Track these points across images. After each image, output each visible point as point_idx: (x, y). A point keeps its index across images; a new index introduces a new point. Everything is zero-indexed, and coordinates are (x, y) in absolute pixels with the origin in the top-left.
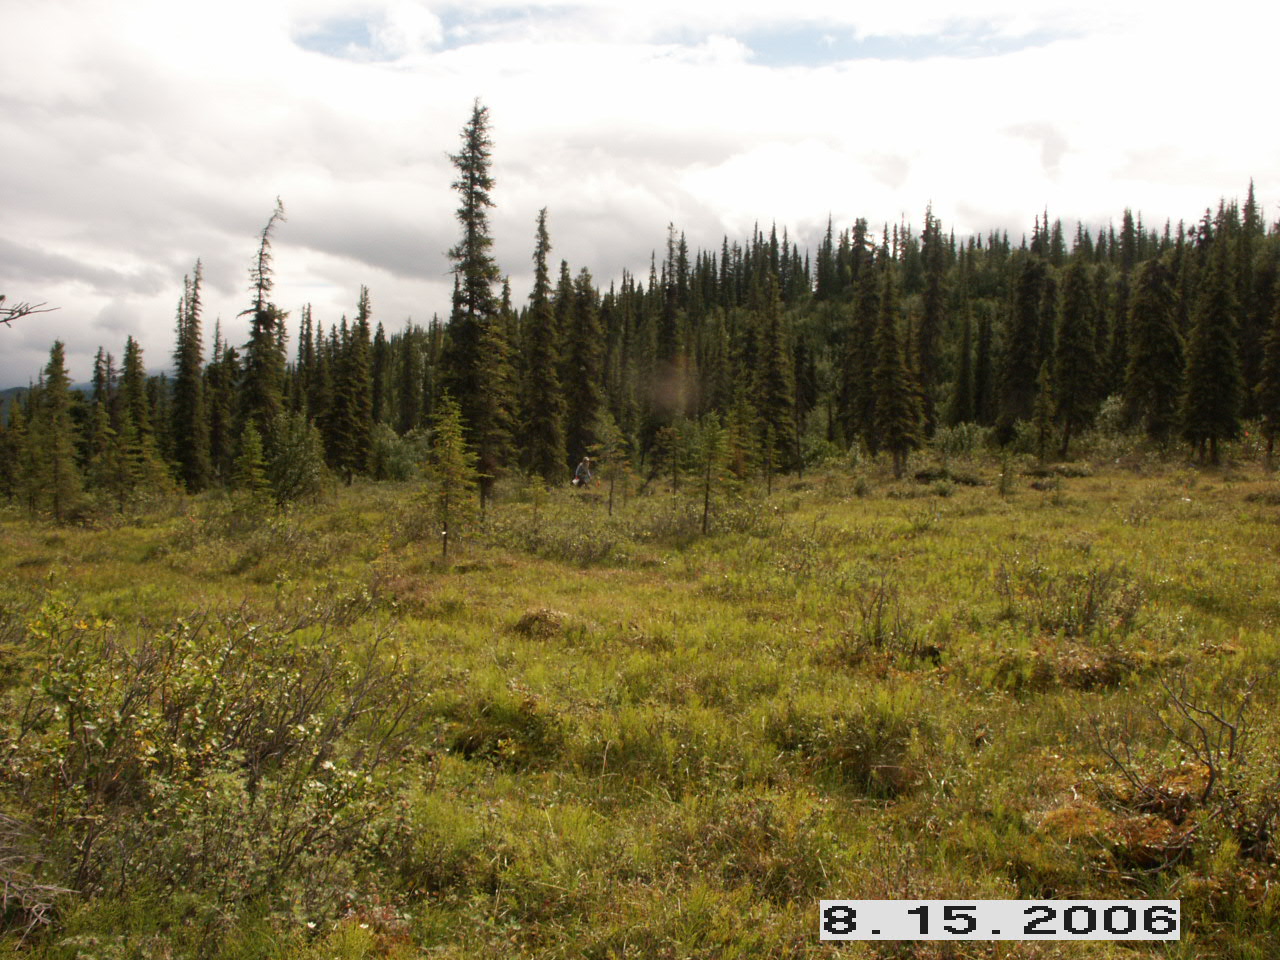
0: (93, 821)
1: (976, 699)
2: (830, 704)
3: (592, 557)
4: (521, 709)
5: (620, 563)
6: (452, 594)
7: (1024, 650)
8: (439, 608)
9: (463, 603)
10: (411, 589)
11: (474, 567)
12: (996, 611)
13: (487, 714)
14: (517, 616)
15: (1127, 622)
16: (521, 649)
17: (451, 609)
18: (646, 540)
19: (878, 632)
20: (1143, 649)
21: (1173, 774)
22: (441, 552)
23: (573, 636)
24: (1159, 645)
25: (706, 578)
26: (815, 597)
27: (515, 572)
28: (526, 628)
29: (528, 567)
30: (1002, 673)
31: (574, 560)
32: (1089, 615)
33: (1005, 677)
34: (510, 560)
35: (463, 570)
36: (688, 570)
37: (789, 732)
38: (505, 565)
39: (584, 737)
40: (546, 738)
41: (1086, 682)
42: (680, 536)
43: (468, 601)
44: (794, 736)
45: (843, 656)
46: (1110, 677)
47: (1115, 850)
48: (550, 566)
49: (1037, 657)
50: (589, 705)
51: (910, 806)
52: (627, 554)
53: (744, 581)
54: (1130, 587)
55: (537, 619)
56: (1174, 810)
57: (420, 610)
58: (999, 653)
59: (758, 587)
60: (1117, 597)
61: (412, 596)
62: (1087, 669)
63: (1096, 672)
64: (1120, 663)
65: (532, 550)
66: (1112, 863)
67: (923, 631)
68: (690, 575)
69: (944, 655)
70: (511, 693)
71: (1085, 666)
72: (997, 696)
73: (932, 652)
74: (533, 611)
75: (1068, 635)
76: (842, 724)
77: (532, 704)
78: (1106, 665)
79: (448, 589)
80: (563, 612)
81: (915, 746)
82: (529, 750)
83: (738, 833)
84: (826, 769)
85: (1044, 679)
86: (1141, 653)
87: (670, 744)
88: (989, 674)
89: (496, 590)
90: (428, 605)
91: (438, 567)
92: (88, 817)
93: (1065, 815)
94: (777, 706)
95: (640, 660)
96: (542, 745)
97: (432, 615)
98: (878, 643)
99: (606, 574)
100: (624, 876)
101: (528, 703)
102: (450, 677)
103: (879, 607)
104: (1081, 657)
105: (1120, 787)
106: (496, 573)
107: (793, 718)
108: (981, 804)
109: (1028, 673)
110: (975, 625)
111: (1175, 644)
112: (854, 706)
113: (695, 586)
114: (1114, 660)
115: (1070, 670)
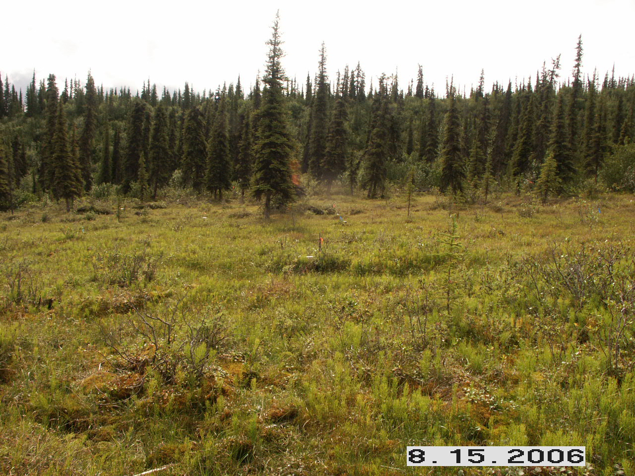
1: (67, 324)
7: (95, 296)
12: (88, 277)
15: (150, 277)
19: (19, 294)
20: (155, 290)
21: (144, 349)
24: (163, 287)
30: (82, 309)
33: (84, 311)
41: (124, 309)
46: (139, 305)
47: (111, 393)
49: (102, 299)
54: (151, 261)
58: (83, 300)
60: (145, 267)
62: (127, 303)
63: (131, 304)
64: (143, 298)
66: (109, 400)
67: (47, 292)
69: (55, 303)
71: (126, 301)
73: (49, 304)
75: (122, 287)
78: (137, 300)
81: (18, 355)
85: (104, 310)
86: (154, 292)
88: (75, 311)
93: (91, 380)
103: (19, 281)
104: (125, 297)
109: (95, 308)
110: (75, 285)
111: (171, 286)
114: (140, 297)
115: (118, 304)
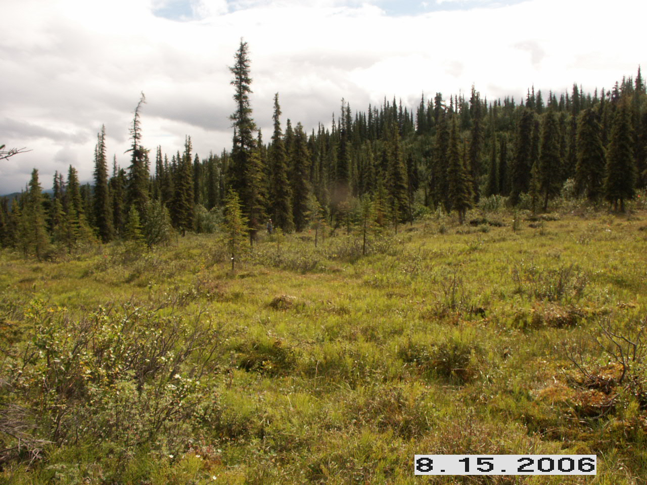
0: (61, 407)
1: (504, 334)
2: (430, 338)
3: (307, 268)
4: (274, 346)
5: (322, 271)
6: (237, 289)
7: (528, 308)
8: (231, 296)
9: (243, 294)
10: (217, 287)
11: (248, 275)
12: (513, 289)
13: (257, 349)
14: (270, 299)
15: (580, 293)
16: (273, 315)
17: (237, 296)
18: (334, 259)
19: (453, 302)
20: (588, 306)
21: (605, 369)
22: (231, 268)
23: (299, 308)
24: (596, 304)
25: (366, 277)
26: (421, 285)
27: (269, 277)
28: (275, 305)
29: (275, 274)
30: (517, 320)
31: (299, 270)
32: (560, 290)
33: (518, 322)
34: (266, 271)
35: (243, 277)
36: (356, 273)
37: (409, 353)
38: (263, 274)
39: (306, 359)
40: (287, 360)
41: (559, 324)
42: (352, 257)
43: (246, 292)
44: (412, 355)
45: (436, 314)
46: (572, 321)
47: (576, 408)
48: (286, 273)
49: (534, 312)
50: (308, 343)
51: (471, 389)
52: (325, 266)
53: (385, 278)
54: (581, 275)
55: (280, 300)
56: (605, 387)
57: (221, 298)
58: (515, 311)
59: (392, 281)
60: (574, 281)
61: (217, 290)
62: (560, 317)
63: (564, 319)
64: (576, 314)
65: (276, 266)
66: (575, 415)
67: (476, 301)
68: (357, 276)
69: (487, 312)
70: (268, 338)
71: (558, 316)
72: (514, 332)
73: (481, 311)
74: (279, 296)
75: (550, 300)
76: (436, 348)
77: (279, 343)
78: (569, 315)
79: (235, 287)
80: (294, 296)
81: (473, 358)
82: (278, 366)
83: (385, 405)
84: (429, 371)
85: (538, 323)
86: (587, 309)
87: (349, 361)
88: (510, 321)
89: (259, 286)
90: (225, 295)
91: (230, 276)
92: (58, 405)
93: (550, 391)
94: (403, 340)
95: (333, 319)
96: (285, 363)
97: (227, 300)
98: (453, 307)
99: (315, 276)
100: (328, 427)
101: (277, 342)
102: (237, 331)
103: (453, 289)
104: (557, 311)
105: (578, 376)
106: (259, 278)
107: (411, 346)
108: (507, 387)
109: (530, 320)
110: (502, 297)
111: (604, 303)
112: (442, 339)
113: (360, 281)
114: (573, 312)
115: (551, 318)
